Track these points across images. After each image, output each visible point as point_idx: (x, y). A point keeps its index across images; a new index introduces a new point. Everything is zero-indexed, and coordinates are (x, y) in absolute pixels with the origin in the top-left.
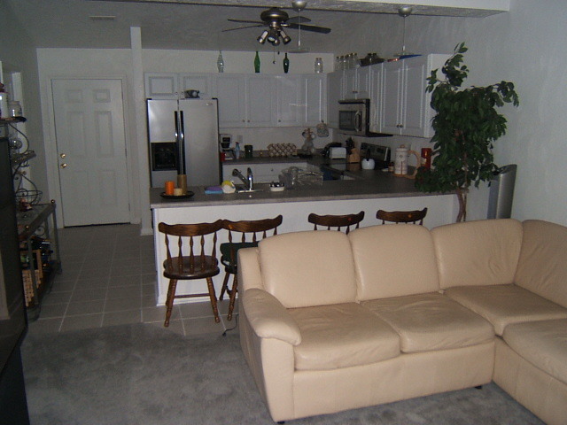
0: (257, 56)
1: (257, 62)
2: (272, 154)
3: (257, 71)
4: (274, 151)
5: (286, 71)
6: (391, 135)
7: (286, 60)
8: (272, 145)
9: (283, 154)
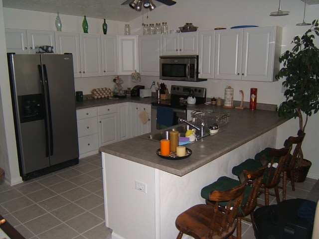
0: (85, 19)
1: (85, 23)
2: (96, 97)
3: (86, 31)
4: (97, 95)
5: (105, 32)
6: (206, 80)
7: (105, 24)
8: (95, 90)
9: (103, 97)
